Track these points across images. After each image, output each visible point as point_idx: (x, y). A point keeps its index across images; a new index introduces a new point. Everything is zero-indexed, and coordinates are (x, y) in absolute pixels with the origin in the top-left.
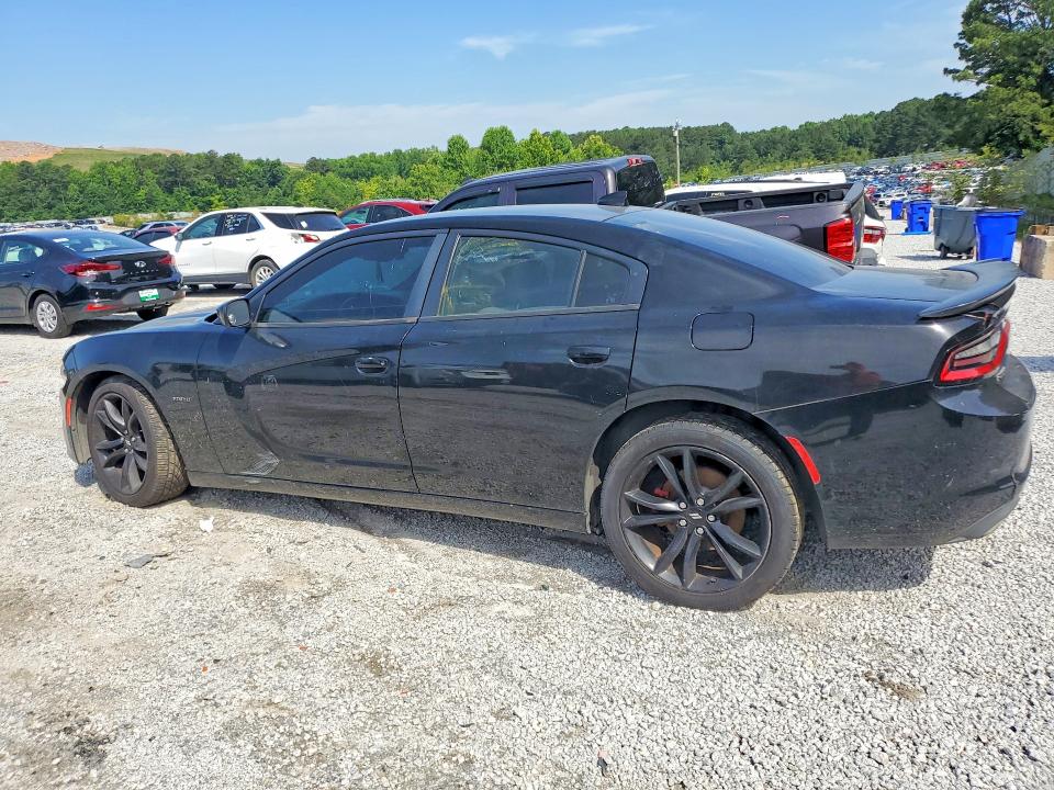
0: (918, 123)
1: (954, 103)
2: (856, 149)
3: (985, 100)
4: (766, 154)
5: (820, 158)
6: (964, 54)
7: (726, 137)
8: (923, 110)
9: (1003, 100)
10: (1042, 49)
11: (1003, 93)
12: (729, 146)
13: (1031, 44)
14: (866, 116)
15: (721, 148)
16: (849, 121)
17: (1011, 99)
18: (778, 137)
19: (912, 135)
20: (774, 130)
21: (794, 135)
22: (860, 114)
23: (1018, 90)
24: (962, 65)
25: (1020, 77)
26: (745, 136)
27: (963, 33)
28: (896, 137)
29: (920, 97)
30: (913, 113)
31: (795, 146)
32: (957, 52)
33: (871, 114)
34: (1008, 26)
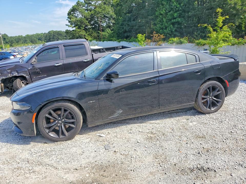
0: (54, 36)
1: (69, 32)
2: (41, 41)
3: (75, 31)
4: (18, 42)
5: (33, 43)
6: (69, 22)
7: (6, 37)
8: (55, 33)
9: (79, 32)
10: (84, 22)
11: (79, 30)
12: (7, 40)
13: (82, 21)
14: (41, 34)
15: (5, 40)
16: (38, 35)
17: (80, 32)
18: (21, 38)
19: (53, 38)
20: (19, 36)
21: (25, 37)
22: (40, 33)
23: (81, 30)
24: (69, 24)
25: (81, 27)
26: (11, 37)
27: (68, 17)
28: (50, 38)
29: (53, 30)
30: (52, 33)
31: (26, 40)
32: (68, 21)
33: (42, 33)
34: (76, 17)
